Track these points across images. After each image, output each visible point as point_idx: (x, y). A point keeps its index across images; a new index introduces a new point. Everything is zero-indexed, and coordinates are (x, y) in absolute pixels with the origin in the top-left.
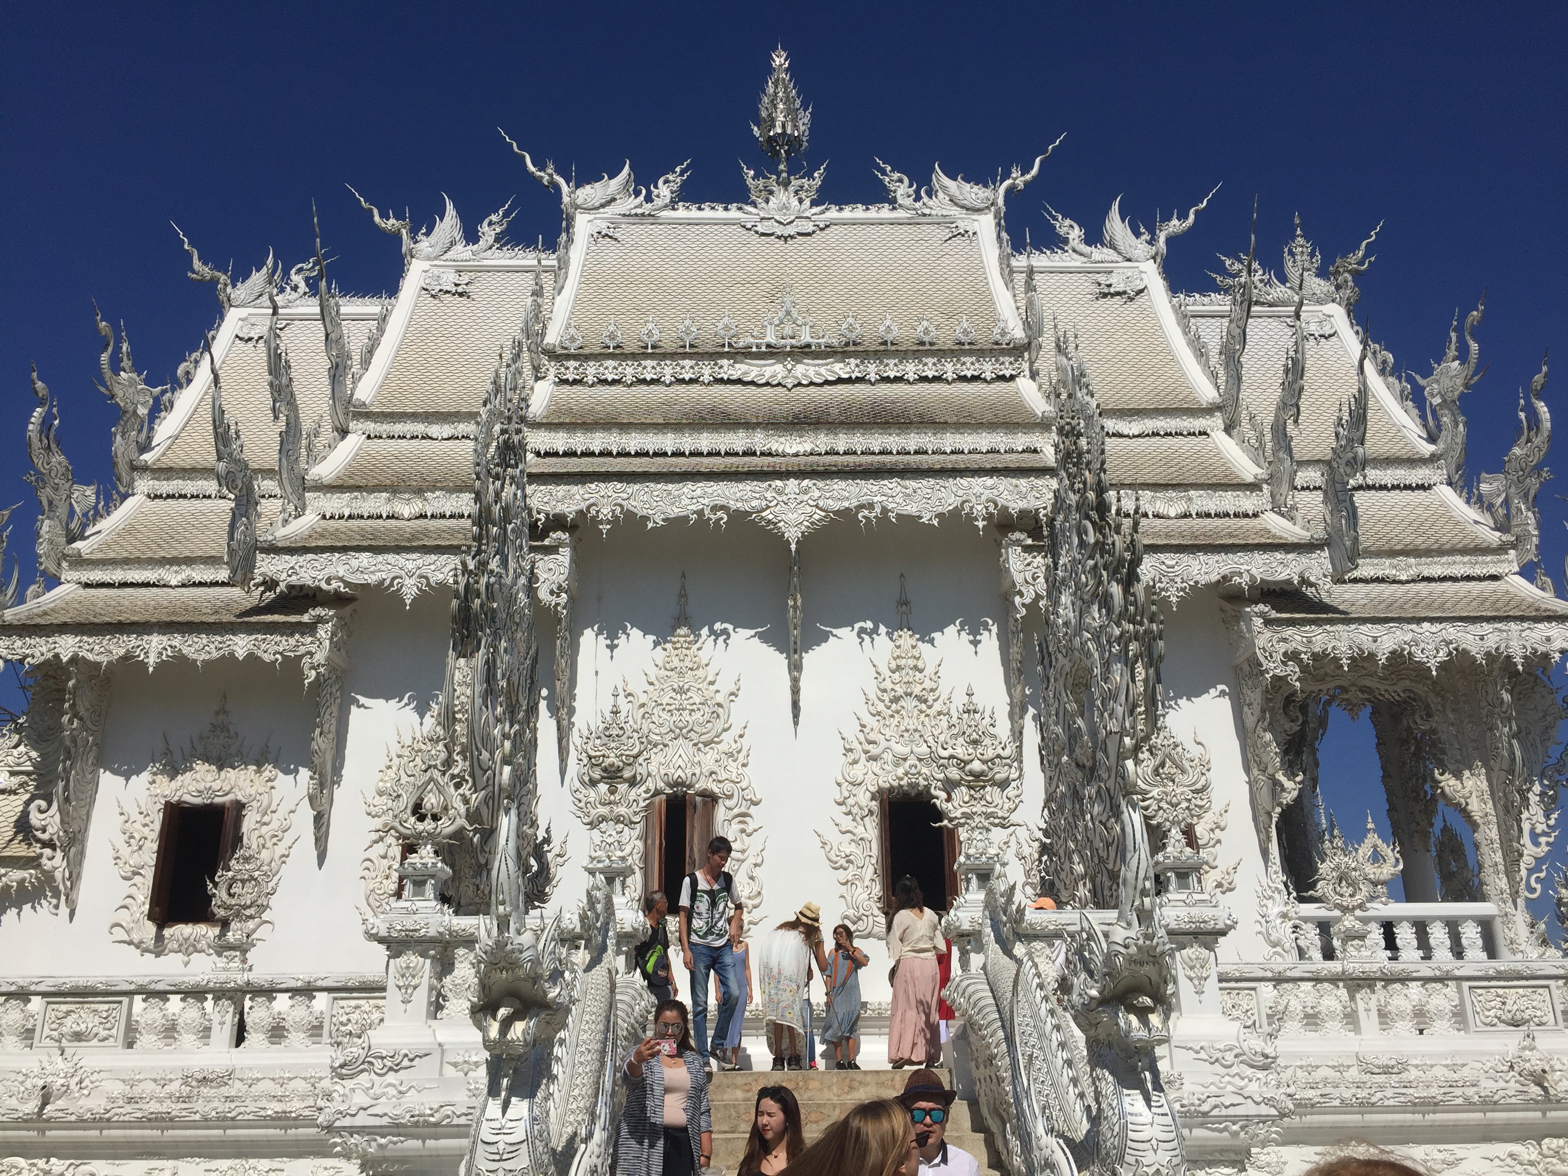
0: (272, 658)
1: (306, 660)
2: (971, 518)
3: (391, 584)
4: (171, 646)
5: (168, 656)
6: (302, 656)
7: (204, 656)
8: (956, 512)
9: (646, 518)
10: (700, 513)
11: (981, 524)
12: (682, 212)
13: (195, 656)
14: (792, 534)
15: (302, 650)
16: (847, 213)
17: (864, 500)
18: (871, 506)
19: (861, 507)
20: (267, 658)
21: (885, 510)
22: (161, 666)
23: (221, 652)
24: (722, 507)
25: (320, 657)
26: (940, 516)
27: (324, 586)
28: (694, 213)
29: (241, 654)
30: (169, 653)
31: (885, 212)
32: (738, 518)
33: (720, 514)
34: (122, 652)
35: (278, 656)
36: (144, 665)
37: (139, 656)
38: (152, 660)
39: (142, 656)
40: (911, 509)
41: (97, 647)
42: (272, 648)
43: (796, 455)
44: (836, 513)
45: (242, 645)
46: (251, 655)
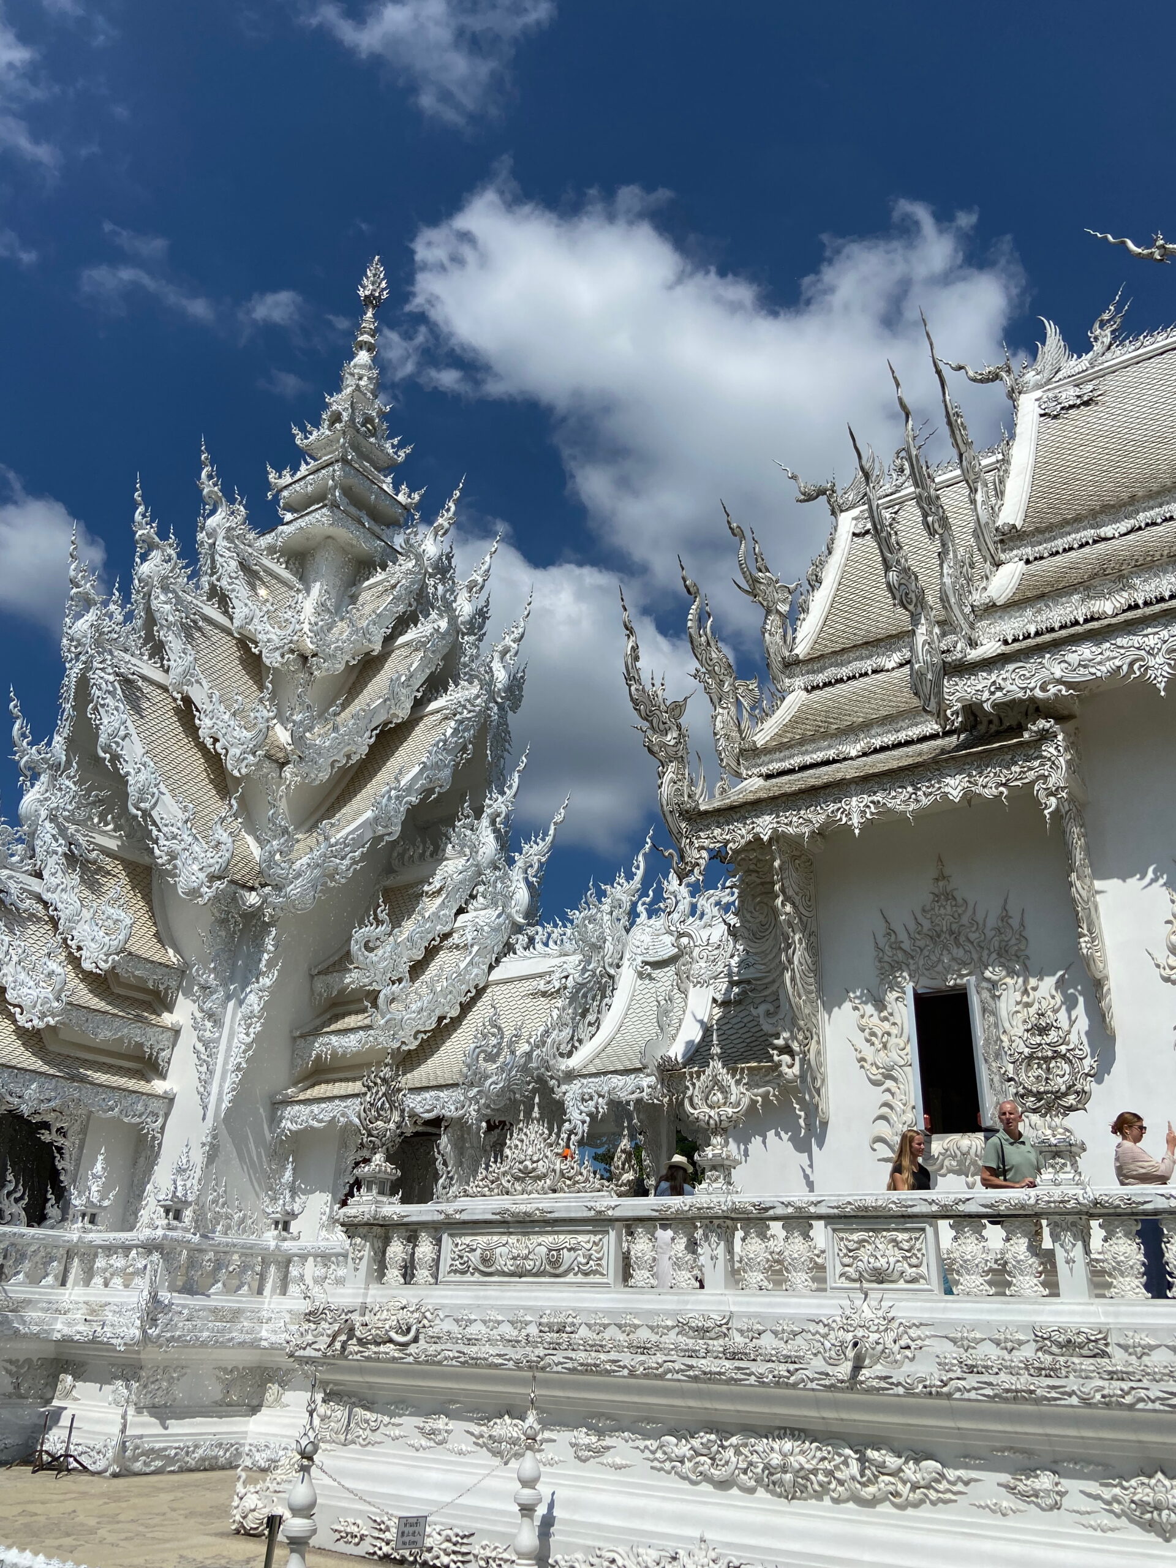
0: (995, 792)
3: (1130, 672)
4: (873, 802)
5: (872, 814)
6: (1033, 783)
7: (913, 806)
13: (902, 808)
15: (1031, 775)
20: (988, 793)
22: (868, 826)
23: (932, 798)
25: (1057, 779)
30: (873, 810)
34: (822, 818)
35: (1002, 789)
36: (849, 828)
37: (841, 819)
38: (856, 820)
39: (844, 820)
41: (795, 819)
42: (992, 781)
45: (954, 784)
46: (968, 793)
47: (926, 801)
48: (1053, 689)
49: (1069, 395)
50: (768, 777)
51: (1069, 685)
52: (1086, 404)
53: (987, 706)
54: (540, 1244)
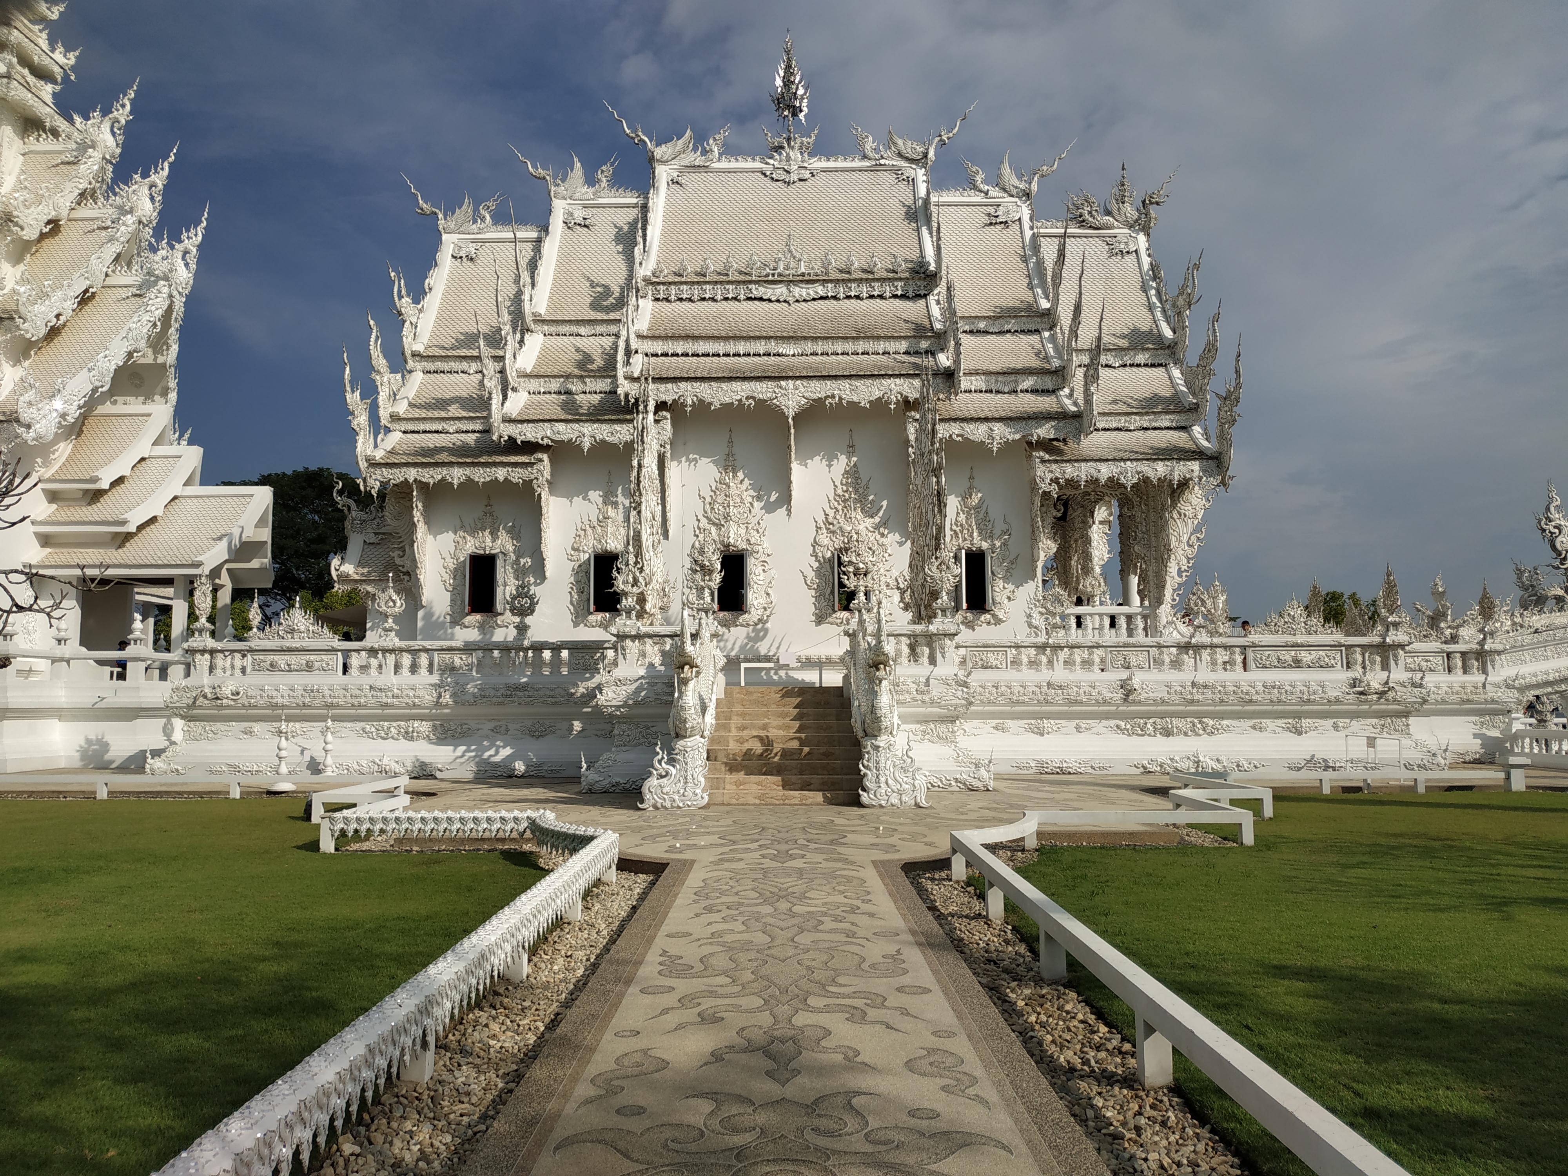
0: (517, 480)
1: (535, 481)
2: (888, 403)
3: (576, 440)
4: (464, 474)
5: (463, 480)
6: (532, 480)
7: (482, 480)
8: (879, 399)
9: (710, 404)
10: (740, 401)
11: (892, 407)
12: (724, 164)
13: (477, 480)
14: (791, 413)
15: (533, 477)
16: (831, 164)
17: (829, 393)
18: (833, 396)
19: (827, 397)
20: (514, 480)
21: (840, 399)
22: (461, 484)
23: (491, 478)
24: (753, 398)
25: (541, 480)
26: (870, 402)
27: (540, 442)
28: (733, 165)
29: (501, 479)
30: (464, 478)
31: (857, 164)
32: (760, 403)
33: (751, 401)
34: (439, 477)
35: (520, 480)
36: (452, 484)
37: (449, 479)
38: (456, 482)
40: (855, 399)
41: (426, 475)
42: (517, 476)
43: (794, 355)
44: (814, 400)
45: (501, 474)
46: (506, 479)
47: (488, 479)
48: (546, 441)
49: (579, 214)
50: (405, 432)
51: (552, 441)
52: (585, 226)
53: (519, 442)
54: (303, 659)
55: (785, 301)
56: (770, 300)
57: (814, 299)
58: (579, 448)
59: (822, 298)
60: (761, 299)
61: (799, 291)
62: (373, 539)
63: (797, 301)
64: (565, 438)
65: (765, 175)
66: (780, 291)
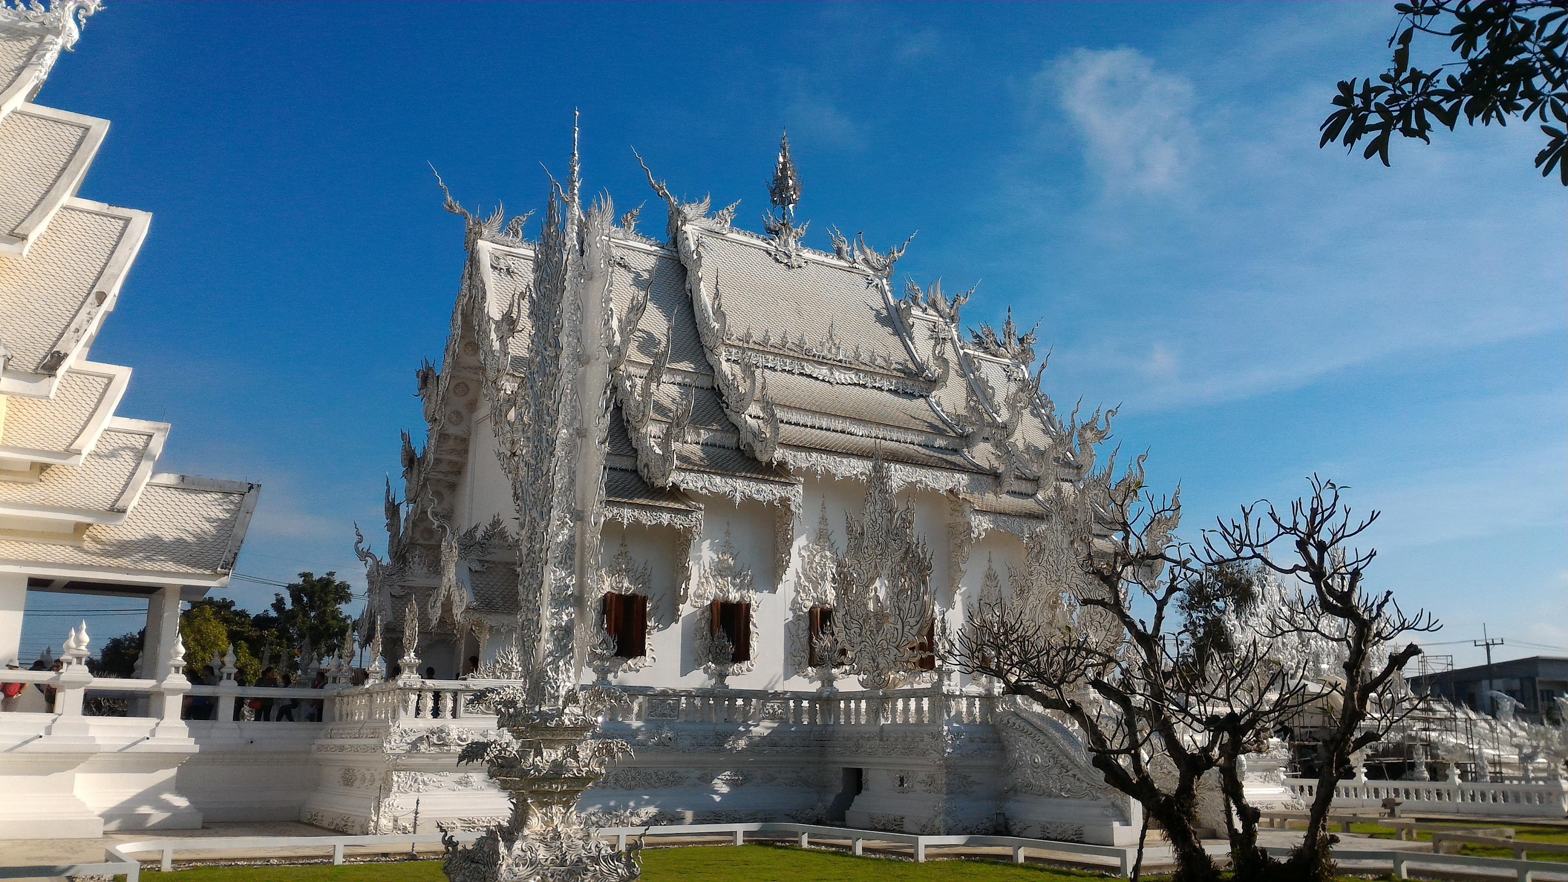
1: (692, 528)
3: (729, 494)
4: (633, 515)
5: (632, 520)
7: (649, 523)
9: (834, 475)
10: (856, 476)
12: (734, 236)
15: (693, 524)
16: (818, 256)
17: (919, 479)
18: (921, 482)
19: (918, 482)
21: (927, 485)
23: (656, 521)
27: (699, 491)
28: (743, 237)
31: (836, 262)
36: (622, 524)
38: (626, 522)
39: (620, 520)
40: (937, 487)
42: (679, 522)
43: (862, 436)
44: (908, 483)
45: (665, 518)
46: (669, 524)
47: (654, 522)
48: (705, 491)
55: (828, 382)
56: (817, 379)
57: (850, 384)
58: (732, 501)
59: (855, 384)
60: (810, 376)
61: (839, 376)
62: (476, 567)
63: (837, 383)
64: (721, 490)
65: (770, 254)
66: (824, 371)
